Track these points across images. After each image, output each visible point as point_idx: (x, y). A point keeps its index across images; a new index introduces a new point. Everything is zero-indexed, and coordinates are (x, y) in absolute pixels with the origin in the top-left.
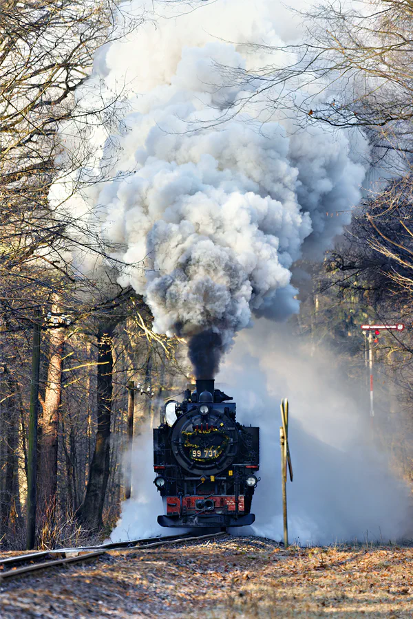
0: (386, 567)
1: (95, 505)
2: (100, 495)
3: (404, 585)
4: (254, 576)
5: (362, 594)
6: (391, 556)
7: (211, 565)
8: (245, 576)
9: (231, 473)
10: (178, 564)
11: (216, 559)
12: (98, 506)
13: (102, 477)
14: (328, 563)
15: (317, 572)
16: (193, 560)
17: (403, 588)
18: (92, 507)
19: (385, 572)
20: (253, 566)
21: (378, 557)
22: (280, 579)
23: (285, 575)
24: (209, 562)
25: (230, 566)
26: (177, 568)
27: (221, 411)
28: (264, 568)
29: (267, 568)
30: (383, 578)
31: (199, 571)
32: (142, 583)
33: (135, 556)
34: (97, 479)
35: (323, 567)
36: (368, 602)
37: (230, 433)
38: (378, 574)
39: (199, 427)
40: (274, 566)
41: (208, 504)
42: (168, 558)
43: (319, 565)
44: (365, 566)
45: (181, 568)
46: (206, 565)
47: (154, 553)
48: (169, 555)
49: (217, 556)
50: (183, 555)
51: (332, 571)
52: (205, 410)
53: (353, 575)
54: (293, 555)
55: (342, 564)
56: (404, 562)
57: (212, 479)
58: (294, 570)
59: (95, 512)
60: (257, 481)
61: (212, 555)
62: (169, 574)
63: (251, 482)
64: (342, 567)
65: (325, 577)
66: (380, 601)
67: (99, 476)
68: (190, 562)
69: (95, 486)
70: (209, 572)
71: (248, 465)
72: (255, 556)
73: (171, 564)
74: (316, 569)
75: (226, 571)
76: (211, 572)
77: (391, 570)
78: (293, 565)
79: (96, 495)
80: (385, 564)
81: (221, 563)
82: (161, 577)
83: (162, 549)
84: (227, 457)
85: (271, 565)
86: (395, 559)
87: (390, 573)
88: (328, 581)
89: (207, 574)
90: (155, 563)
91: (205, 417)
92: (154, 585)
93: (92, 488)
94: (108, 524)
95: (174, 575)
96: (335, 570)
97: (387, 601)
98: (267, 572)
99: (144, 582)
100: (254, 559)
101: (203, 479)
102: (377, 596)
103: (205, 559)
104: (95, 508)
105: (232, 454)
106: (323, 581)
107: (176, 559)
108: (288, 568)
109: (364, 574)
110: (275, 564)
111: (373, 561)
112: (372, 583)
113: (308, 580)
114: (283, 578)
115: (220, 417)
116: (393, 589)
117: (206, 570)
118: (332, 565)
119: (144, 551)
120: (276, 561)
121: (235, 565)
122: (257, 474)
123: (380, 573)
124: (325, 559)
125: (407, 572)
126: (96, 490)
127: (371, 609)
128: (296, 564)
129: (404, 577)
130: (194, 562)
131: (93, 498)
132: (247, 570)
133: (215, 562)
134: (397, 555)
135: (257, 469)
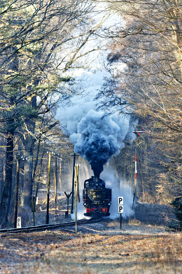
0: (121, 243)
1: (4, 212)
2: (7, 208)
3: (128, 251)
4: (60, 246)
5: (107, 255)
6: (124, 238)
7: (40, 241)
8: (55, 246)
9: (104, 202)
10: (25, 240)
11: (43, 238)
12: (5, 212)
13: (7, 199)
14: (94, 240)
15: (89, 245)
16: (32, 238)
17: (128, 253)
18: (3, 213)
19: (121, 245)
20: (60, 241)
21: (118, 238)
22: (71, 248)
23: (74, 246)
24: (40, 240)
25: (49, 242)
26: (24, 242)
27: (101, 185)
28: (64, 243)
29: (66, 243)
30: (120, 248)
31: (34, 244)
32: (3, 249)
33: (5, 236)
34: (5, 200)
35: (92, 242)
36: (108, 259)
37: (104, 191)
38: (117, 246)
39: (95, 189)
40: (70, 242)
41: (98, 210)
42: (20, 237)
43: (90, 241)
44: (112, 242)
45: (26, 242)
46: (38, 241)
47: (14, 235)
48: (21, 236)
49: (43, 237)
50: (28, 236)
51: (96, 244)
52: (97, 185)
53: (106, 247)
54: (78, 237)
55: (101, 241)
56: (130, 241)
57: (99, 203)
58: (79, 244)
59: (4, 215)
60: (111, 204)
61: (41, 236)
62: (19, 245)
63: (109, 204)
64: (101, 243)
65: (93, 247)
66: (114, 259)
67: (6, 199)
68: (31, 239)
69: (5, 204)
70: (39, 244)
71: (109, 200)
72: (61, 237)
73: (21, 240)
74: (89, 243)
75: (47, 244)
76: (40, 244)
77: (124, 244)
78: (78, 241)
79: (5, 208)
80: (121, 242)
81: (45, 240)
82: (14, 246)
83: (18, 233)
84: (103, 197)
85: (68, 241)
86: (126, 240)
87: (123, 246)
88: (94, 249)
89: (38, 245)
90: (13, 239)
91: (97, 187)
92: (9, 250)
93: (3, 204)
94: (10, 221)
95: (21, 245)
96: (97, 244)
97: (118, 259)
98: (66, 244)
99: (5, 248)
100: (60, 238)
101: (96, 204)
102: (114, 256)
103: (38, 238)
104: (4, 213)
105: (104, 197)
106: (91, 249)
107: (24, 238)
108: (76, 243)
109: (111, 246)
110: (70, 241)
111: (115, 240)
112: (113, 250)
113: (85, 249)
114: (73, 247)
115: (101, 187)
116: (123, 253)
117: (37, 243)
118: (97, 242)
119: (10, 234)
120: (70, 239)
121: (51, 241)
122: (111, 202)
123: (119, 246)
124: (93, 239)
125: (131, 245)
126: (5, 205)
127: (109, 262)
128: (80, 241)
129: (129, 248)
130: (33, 239)
131: (3, 209)
132: (57, 243)
133: (42, 239)
134: (127, 238)
135: (111, 201)
